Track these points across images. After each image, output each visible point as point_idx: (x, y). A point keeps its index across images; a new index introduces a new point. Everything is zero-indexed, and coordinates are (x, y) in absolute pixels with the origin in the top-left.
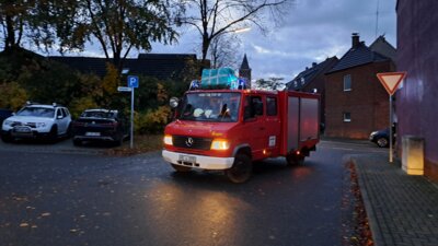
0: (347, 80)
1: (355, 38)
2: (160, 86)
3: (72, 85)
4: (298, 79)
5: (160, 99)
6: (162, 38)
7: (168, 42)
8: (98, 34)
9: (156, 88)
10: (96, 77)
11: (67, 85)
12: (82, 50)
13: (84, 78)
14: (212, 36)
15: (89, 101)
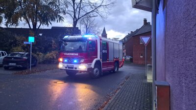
2: (53, 42)
3: (12, 41)
5: (53, 47)
6: (56, 19)
7: (59, 21)
8: (25, 18)
10: (23, 37)
11: (10, 41)
12: (17, 25)
13: (18, 38)
14: (79, 18)
15: (19, 48)
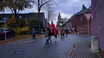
0: (81, 18)
4: (71, 18)
6: (28, 7)
7: (30, 8)
9: (25, 21)
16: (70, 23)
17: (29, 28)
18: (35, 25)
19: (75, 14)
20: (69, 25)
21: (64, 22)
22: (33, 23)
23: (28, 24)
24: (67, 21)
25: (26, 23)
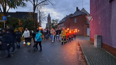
0: (75, 20)
1: (77, 8)
2: (20, 21)
4: (63, 20)
6: (21, 5)
7: (23, 6)
9: (18, 21)
14: (37, 5)
16: (62, 25)
17: (23, 29)
18: (30, 26)
19: (67, 16)
20: (60, 27)
21: (56, 24)
22: (27, 23)
23: (22, 24)
24: (59, 23)
25: (19, 24)
